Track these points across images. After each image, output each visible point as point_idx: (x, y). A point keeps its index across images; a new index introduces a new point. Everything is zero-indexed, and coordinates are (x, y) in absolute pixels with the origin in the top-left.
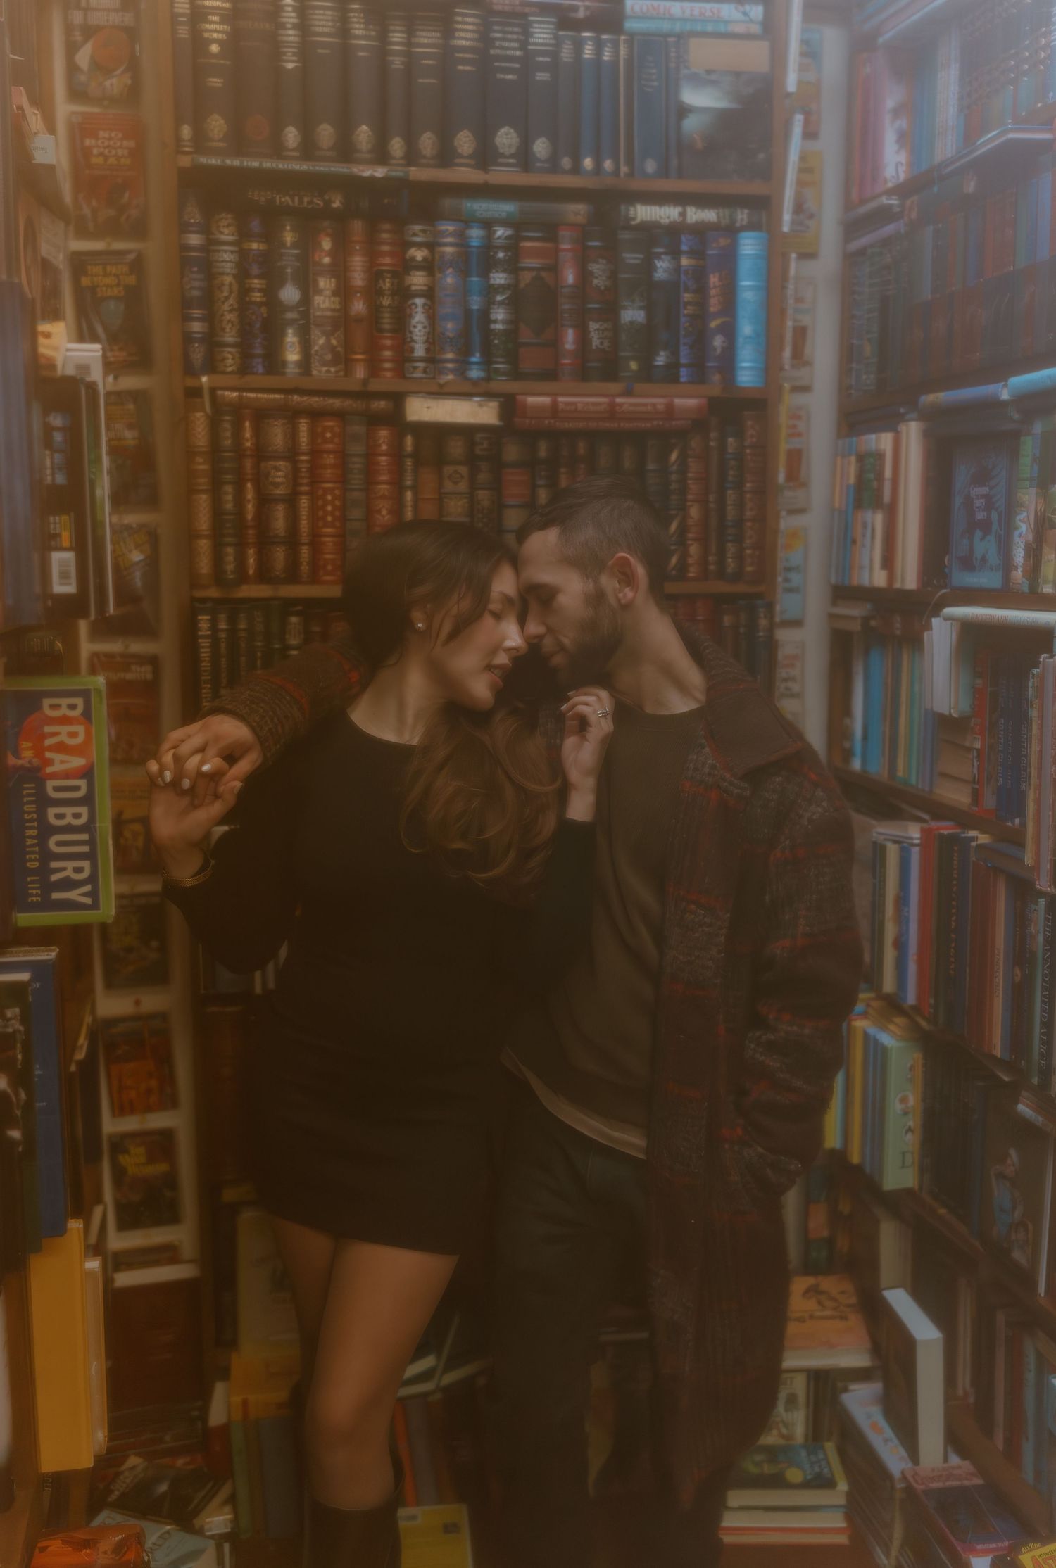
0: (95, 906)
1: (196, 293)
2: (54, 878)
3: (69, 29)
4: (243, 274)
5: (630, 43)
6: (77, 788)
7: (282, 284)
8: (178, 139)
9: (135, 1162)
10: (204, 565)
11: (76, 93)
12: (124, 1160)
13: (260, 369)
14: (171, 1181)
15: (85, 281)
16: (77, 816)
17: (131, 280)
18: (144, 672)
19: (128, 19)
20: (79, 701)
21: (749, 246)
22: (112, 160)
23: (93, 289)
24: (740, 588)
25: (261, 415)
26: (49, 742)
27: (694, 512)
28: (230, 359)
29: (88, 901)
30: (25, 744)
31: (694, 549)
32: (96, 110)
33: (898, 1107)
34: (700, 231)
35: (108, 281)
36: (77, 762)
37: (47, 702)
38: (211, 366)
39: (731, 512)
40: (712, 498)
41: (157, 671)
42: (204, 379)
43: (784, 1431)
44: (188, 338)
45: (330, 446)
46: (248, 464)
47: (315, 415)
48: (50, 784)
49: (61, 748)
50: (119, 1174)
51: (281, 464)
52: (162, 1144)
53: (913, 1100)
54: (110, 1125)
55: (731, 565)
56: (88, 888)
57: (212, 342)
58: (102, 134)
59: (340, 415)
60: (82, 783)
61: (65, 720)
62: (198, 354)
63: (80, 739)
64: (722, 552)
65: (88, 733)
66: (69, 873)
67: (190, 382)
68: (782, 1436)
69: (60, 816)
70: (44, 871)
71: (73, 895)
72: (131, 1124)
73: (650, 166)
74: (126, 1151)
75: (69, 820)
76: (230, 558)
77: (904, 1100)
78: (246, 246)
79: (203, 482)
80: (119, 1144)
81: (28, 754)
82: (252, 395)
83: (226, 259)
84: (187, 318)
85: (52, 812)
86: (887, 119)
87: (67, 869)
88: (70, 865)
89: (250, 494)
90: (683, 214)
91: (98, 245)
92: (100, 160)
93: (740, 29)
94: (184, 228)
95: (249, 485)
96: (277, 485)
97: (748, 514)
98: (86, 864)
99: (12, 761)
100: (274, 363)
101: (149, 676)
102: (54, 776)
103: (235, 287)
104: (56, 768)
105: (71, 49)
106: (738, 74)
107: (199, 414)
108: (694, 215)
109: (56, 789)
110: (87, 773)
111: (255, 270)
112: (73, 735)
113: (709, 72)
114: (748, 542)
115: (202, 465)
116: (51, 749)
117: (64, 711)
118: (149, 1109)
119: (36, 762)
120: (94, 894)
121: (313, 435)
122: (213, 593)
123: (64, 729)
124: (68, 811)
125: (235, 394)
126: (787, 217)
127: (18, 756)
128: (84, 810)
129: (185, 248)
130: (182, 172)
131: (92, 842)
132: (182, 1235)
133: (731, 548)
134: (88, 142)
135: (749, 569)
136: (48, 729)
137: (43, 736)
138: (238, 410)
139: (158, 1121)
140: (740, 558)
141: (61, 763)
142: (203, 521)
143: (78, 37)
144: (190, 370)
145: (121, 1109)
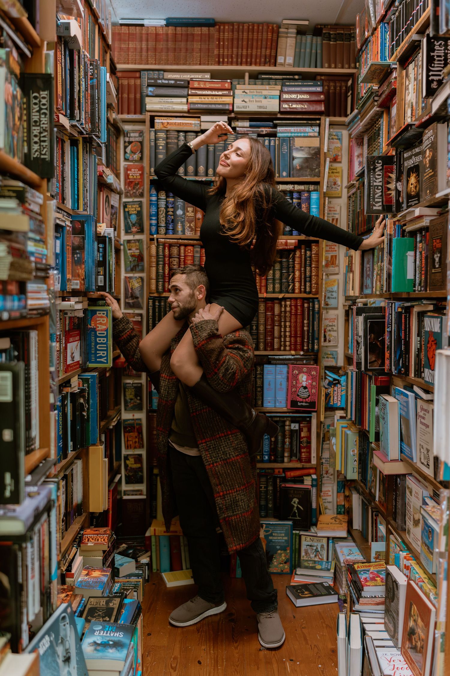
0: (107, 363)
1: (154, 213)
2: (98, 355)
3: (125, 142)
4: (167, 207)
5: (279, 140)
6: (104, 334)
7: (178, 209)
8: (150, 172)
9: (131, 462)
10: (153, 287)
11: (126, 160)
12: (128, 462)
13: (171, 233)
14: (141, 469)
15: (126, 210)
16: (104, 340)
17: (139, 209)
18: (139, 319)
19: (140, 139)
20: (105, 312)
21: (314, 196)
22: (135, 177)
23: (128, 212)
24: (311, 296)
25: (170, 246)
26: (98, 322)
27: (297, 273)
28: (163, 230)
29: (105, 361)
30: (92, 323)
31: (297, 284)
32: (132, 163)
33: (352, 453)
34: (300, 192)
35: (132, 209)
36: (104, 327)
37: (98, 312)
38: (157, 233)
39: (308, 274)
40: (302, 269)
41: (142, 318)
42: (155, 236)
43: (320, 557)
44: (151, 225)
45: (190, 254)
46: (167, 259)
47: (186, 245)
48: (98, 332)
49: (100, 324)
50: (126, 466)
51: (176, 259)
52: (138, 458)
53: (356, 451)
54: (124, 452)
55: (308, 289)
56: (106, 358)
57: (158, 226)
58: (132, 170)
59: (193, 245)
60: (105, 332)
61: (102, 317)
62: (154, 229)
63: (105, 322)
64: (305, 285)
65: (107, 320)
66: (101, 354)
67: (151, 237)
68: (320, 558)
69: (100, 340)
70: (96, 354)
71: (102, 360)
72: (130, 452)
73: (284, 174)
74: (128, 459)
75: (102, 341)
76: (161, 285)
77: (353, 451)
78: (168, 199)
79: (154, 264)
80: (126, 458)
81: (93, 325)
82: (168, 240)
83: (162, 204)
84: (151, 220)
85: (98, 339)
86: (355, 158)
87: (101, 353)
88: (102, 352)
89: (167, 267)
90: (294, 187)
91: (130, 200)
92: (132, 177)
93: (312, 134)
94: (151, 195)
95: (167, 265)
96: (174, 265)
97: (313, 274)
98: (105, 352)
99: (89, 326)
100: (175, 231)
101: (140, 320)
102: (98, 331)
103: (165, 211)
104: (99, 328)
105: (125, 147)
106: (310, 147)
107: (153, 246)
108: (297, 187)
109: (99, 334)
110: (107, 330)
111: (170, 206)
112: (103, 320)
113: (301, 147)
114: (313, 282)
115: (154, 260)
116: (98, 324)
117: (102, 315)
118: (135, 448)
119: (95, 327)
120: (107, 360)
121: (185, 251)
122: (156, 295)
123: (101, 319)
124: (102, 339)
125: (163, 240)
126: (325, 187)
127: (90, 325)
128: (105, 339)
129: (151, 201)
130: (151, 180)
131: (107, 347)
132: (143, 487)
133: (308, 284)
134: (129, 172)
135: (314, 290)
136: (98, 319)
137: (97, 321)
138: (164, 244)
139: (138, 452)
140: (311, 287)
141: (101, 327)
142: (154, 275)
143: (127, 144)
144: (151, 234)
145: (127, 447)
